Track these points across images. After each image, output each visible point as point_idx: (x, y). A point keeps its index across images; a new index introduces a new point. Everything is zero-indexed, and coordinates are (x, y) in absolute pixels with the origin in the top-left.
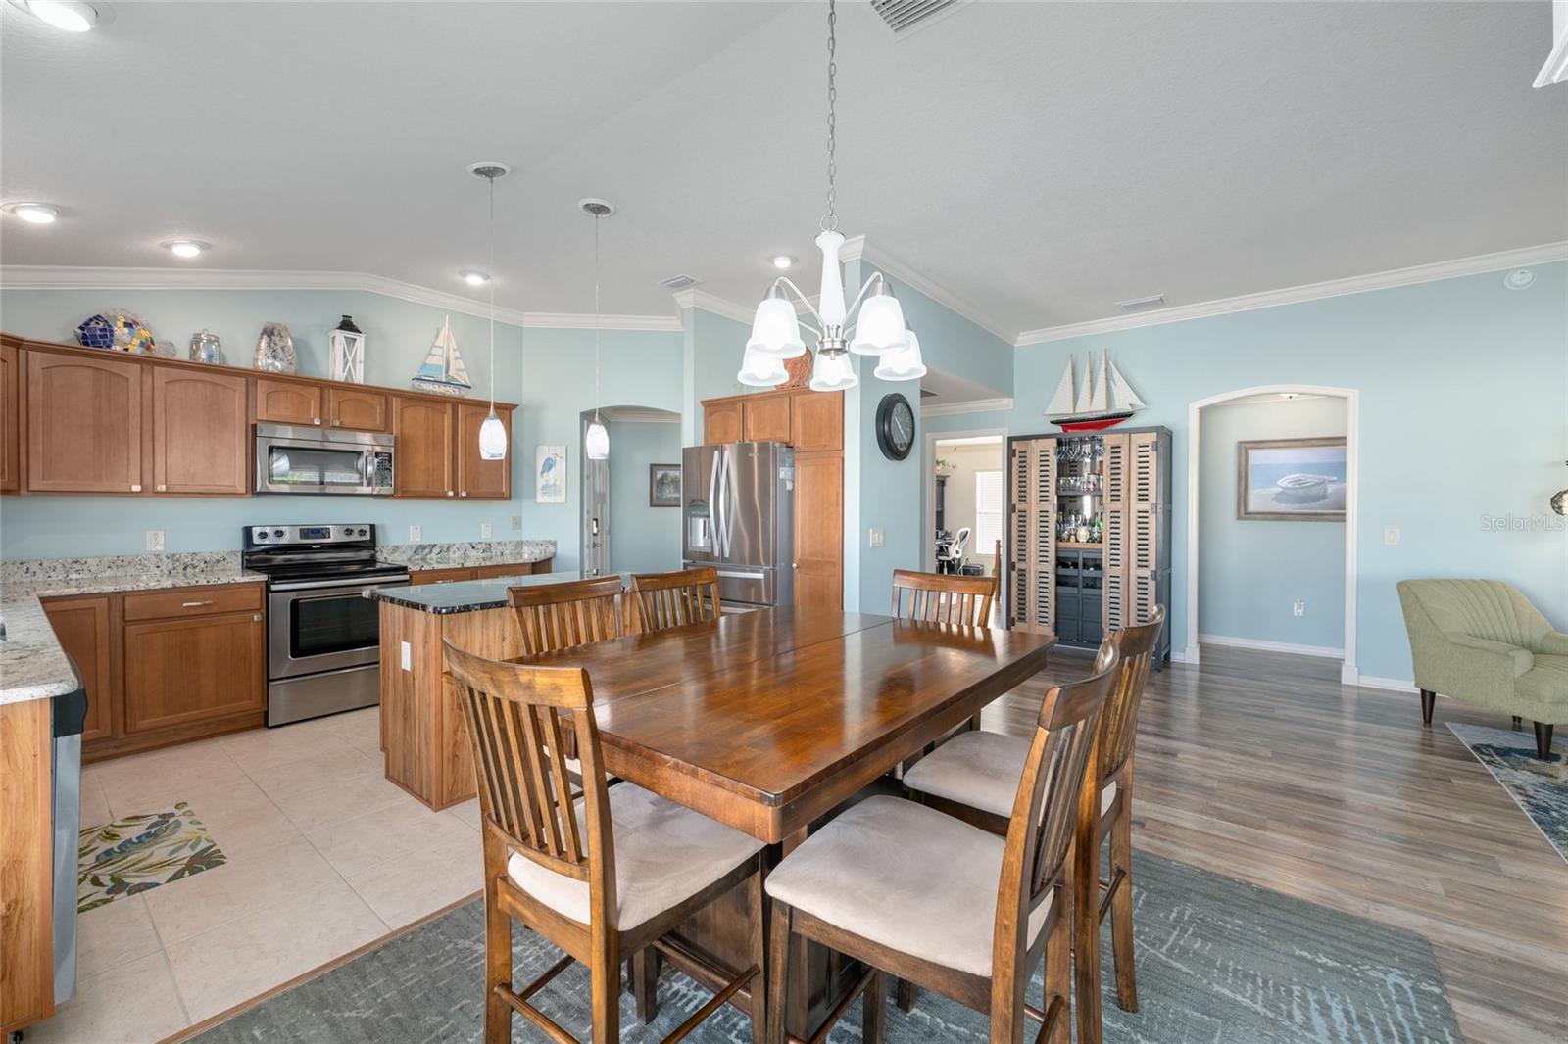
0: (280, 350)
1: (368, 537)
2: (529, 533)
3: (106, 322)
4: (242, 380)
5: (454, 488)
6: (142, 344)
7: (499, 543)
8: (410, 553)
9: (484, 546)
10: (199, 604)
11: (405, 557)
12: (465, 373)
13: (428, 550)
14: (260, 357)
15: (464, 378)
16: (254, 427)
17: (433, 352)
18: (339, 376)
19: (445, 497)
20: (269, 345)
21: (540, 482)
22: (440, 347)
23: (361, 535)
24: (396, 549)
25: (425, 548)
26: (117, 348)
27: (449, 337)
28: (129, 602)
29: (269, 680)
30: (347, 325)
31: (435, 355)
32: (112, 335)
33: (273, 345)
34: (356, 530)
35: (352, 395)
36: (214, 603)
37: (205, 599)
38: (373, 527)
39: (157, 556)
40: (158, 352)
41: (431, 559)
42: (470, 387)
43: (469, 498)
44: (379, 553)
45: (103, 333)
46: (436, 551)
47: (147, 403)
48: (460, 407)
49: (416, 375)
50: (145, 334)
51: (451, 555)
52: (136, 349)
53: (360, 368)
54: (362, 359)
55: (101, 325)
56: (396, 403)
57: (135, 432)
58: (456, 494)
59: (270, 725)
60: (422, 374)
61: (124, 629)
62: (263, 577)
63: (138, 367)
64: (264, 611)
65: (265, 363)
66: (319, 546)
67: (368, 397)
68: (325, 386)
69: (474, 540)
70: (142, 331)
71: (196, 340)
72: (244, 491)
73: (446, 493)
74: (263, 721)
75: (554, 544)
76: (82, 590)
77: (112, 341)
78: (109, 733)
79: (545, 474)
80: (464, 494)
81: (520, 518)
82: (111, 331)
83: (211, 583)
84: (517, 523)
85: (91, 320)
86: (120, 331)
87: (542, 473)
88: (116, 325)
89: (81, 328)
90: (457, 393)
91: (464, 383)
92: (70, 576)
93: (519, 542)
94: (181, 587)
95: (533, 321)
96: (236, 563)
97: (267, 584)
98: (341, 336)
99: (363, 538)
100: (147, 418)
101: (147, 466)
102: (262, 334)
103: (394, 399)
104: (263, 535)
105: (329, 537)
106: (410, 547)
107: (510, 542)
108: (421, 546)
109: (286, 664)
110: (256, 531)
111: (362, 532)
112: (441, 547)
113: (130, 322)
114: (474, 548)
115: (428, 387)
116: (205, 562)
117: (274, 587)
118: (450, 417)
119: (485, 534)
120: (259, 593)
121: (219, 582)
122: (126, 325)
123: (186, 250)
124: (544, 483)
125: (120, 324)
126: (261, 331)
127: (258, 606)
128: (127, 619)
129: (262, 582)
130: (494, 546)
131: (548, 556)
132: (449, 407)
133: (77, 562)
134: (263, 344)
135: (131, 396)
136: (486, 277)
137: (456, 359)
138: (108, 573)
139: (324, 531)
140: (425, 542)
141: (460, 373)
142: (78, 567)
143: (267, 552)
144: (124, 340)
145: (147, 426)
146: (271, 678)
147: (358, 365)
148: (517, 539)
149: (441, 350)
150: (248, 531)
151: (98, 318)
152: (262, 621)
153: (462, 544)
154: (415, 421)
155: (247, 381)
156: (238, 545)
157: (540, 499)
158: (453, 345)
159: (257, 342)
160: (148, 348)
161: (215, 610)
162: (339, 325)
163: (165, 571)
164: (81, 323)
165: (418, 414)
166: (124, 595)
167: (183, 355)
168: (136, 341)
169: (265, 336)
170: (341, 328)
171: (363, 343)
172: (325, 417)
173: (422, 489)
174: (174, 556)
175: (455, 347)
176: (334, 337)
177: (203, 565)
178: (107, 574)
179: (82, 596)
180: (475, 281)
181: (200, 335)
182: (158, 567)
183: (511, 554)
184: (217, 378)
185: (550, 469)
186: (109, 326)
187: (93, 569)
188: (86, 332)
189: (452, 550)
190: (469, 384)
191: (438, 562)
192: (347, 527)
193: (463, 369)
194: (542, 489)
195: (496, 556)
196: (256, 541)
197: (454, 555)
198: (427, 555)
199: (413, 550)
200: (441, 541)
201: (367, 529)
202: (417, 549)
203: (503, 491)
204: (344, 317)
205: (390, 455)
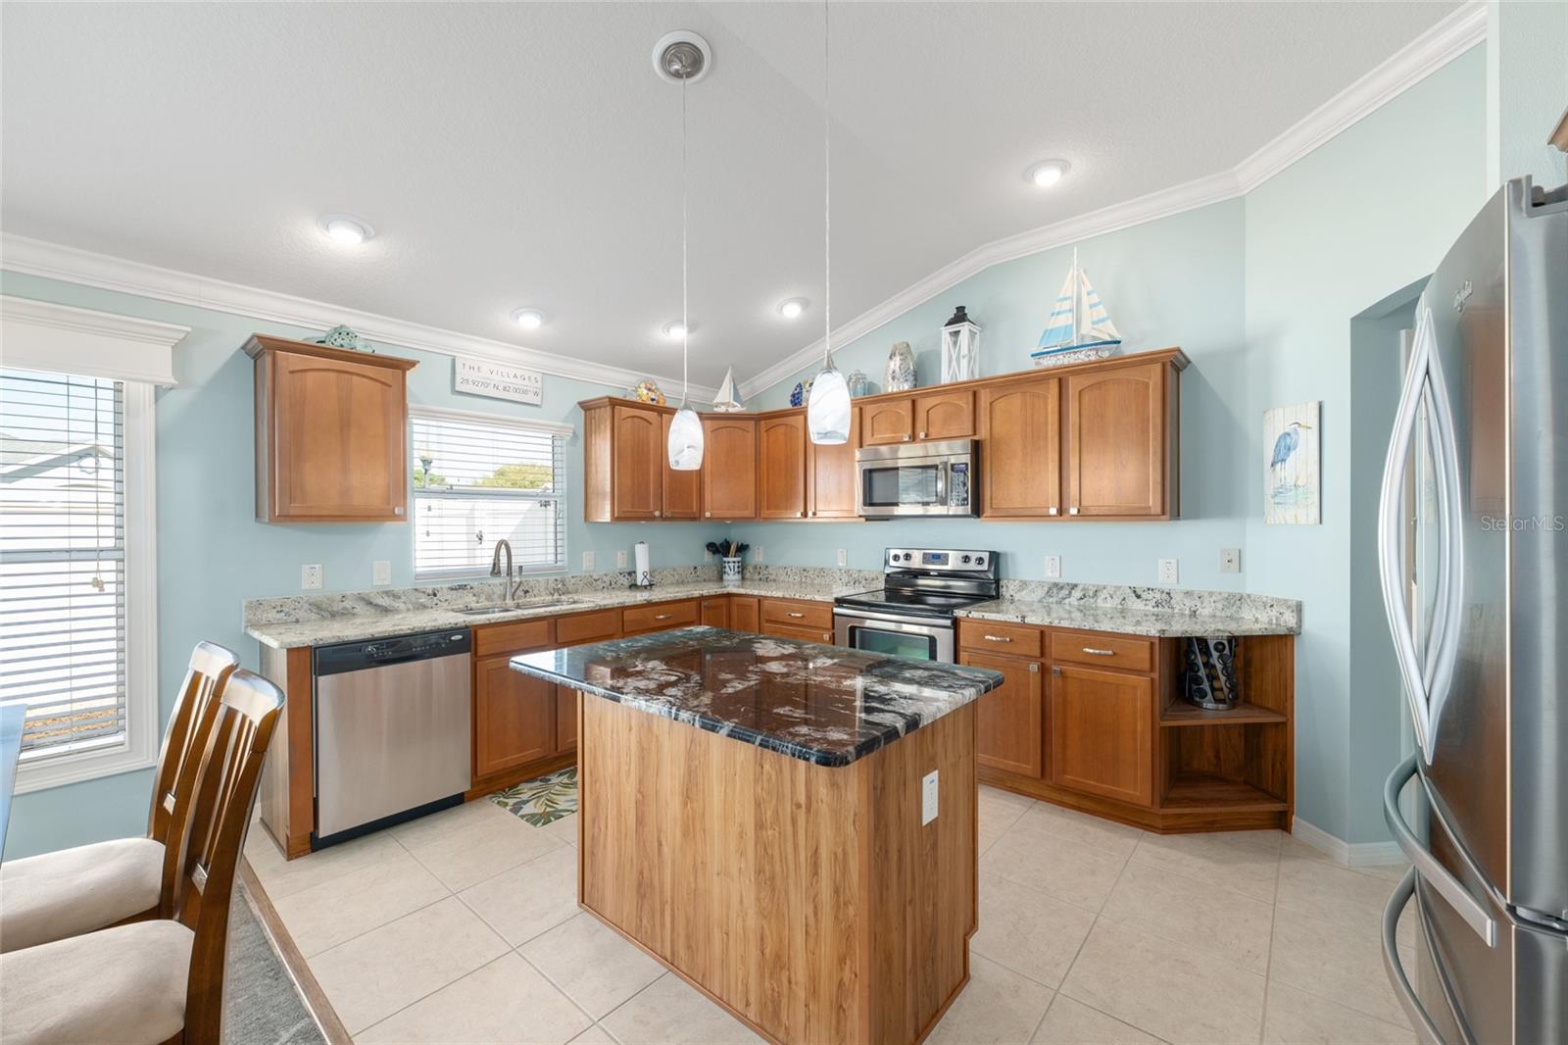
1: (985, 567)
2: (1257, 583)
4: (857, 410)
5: (1062, 502)
7: (1187, 593)
8: (1041, 593)
9: (1158, 596)
10: (797, 615)
12: (1109, 322)
13: (1065, 592)
15: (1106, 332)
17: (1060, 309)
19: (1046, 517)
21: (1271, 481)
22: (1065, 299)
23: (979, 564)
24: (1024, 584)
25: (1062, 588)
26: (802, 404)
27: (1076, 280)
30: (957, 317)
31: (1058, 313)
32: (801, 395)
34: (974, 556)
35: (939, 399)
37: (799, 612)
38: (995, 557)
39: (840, 570)
42: (1118, 342)
43: (1084, 517)
44: (1004, 589)
46: (1077, 594)
48: (1073, 378)
49: (1038, 349)
51: (1100, 603)
54: (966, 352)
55: (799, 390)
56: (988, 394)
57: (801, 469)
58: (1061, 511)
60: (1045, 346)
64: (832, 632)
67: (955, 398)
68: (913, 397)
69: (1141, 584)
73: (1047, 511)
75: (1299, 609)
77: (802, 400)
80: (1074, 512)
81: (1241, 553)
82: (802, 392)
85: (796, 388)
86: (806, 391)
88: (805, 387)
90: (1093, 358)
91: (1109, 339)
92: (802, 580)
93: (1231, 596)
96: (883, 583)
99: (980, 568)
103: (988, 390)
104: (896, 558)
105: (947, 564)
106: (1041, 584)
107: (1211, 594)
108: (1056, 585)
110: (891, 553)
111: (980, 561)
112: (1084, 589)
114: (1138, 597)
117: (836, 610)
118: (1057, 397)
119: (1163, 577)
120: (830, 614)
123: (792, 312)
124: (1278, 482)
127: (829, 626)
128: (765, 618)
129: (832, 603)
130: (1177, 598)
131: (1282, 631)
132: (1054, 385)
133: (805, 571)
135: (800, 441)
137: (1092, 306)
139: (942, 556)
140: (1062, 581)
141: (1101, 325)
149: (1069, 302)
151: (799, 385)
153: (1119, 588)
155: (861, 410)
157: (1273, 513)
158: (1087, 287)
159: (889, 367)
162: (949, 321)
163: (844, 584)
165: (1016, 404)
170: (952, 322)
171: (967, 332)
172: (915, 431)
173: (1017, 506)
175: (1090, 289)
176: (943, 337)
177: (864, 582)
180: (1048, 179)
182: (841, 580)
187: (812, 577)
188: (794, 398)
189: (1102, 595)
190: (1118, 337)
191: (1081, 611)
192: (965, 553)
193: (1106, 315)
194: (1274, 496)
195: (1182, 615)
196: (892, 563)
197: (1105, 604)
198: (1064, 599)
199: (1046, 589)
200: (1086, 578)
201: (986, 556)
202: (1050, 589)
203: (1151, 504)
204: (957, 308)
205: (967, 464)
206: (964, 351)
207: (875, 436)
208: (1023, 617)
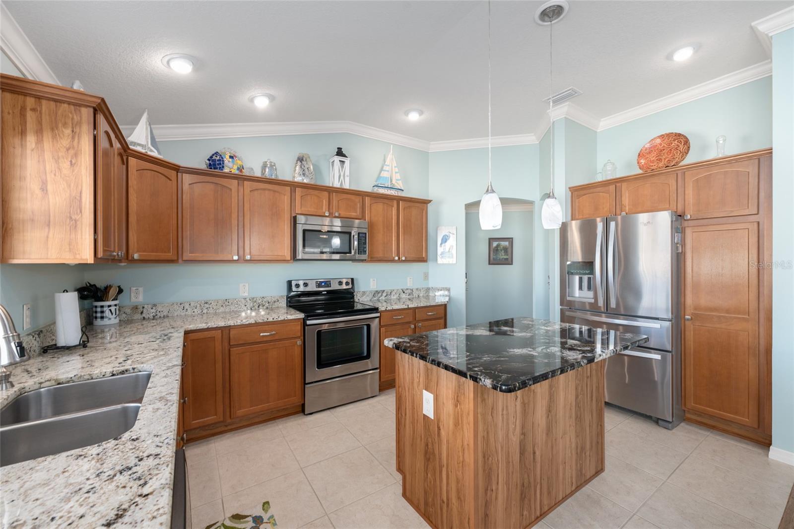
0: (306, 170)
1: (350, 286)
2: (434, 283)
3: (221, 156)
4: (288, 188)
5: (398, 255)
6: (238, 169)
7: (417, 289)
8: (371, 296)
9: (409, 291)
10: (268, 334)
11: (368, 299)
12: (401, 181)
13: (380, 294)
14: (296, 175)
15: (400, 185)
16: (295, 218)
17: (384, 169)
18: (337, 184)
19: (393, 261)
20: (301, 167)
21: (440, 250)
22: (388, 166)
23: (346, 285)
24: (364, 293)
25: (379, 293)
26: (226, 170)
27: (392, 159)
28: (233, 332)
29: (305, 384)
30: (340, 153)
31: (385, 171)
32: (223, 163)
33: (303, 167)
34: (344, 281)
35: (345, 196)
36: (276, 333)
37: (272, 331)
38: (353, 280)
39: (245, 299)
40: (246, 172)
41: (382, 299)
42: (403, 190)
43: (406, 261)
44: (356, 298)
45: (219, 162)
46: (384, 294)
47: (241, 204)
48: (401, 202)
49: (376, 183)
50: (239, 162)
51: (392, 297)
52: (235, 171)
53: (347, 179)
54: (348, 174)
55: (218, 158)
56: (367, 199)
57: (234, 222)
58: (399, 258)
59: (306, 413)
60: (379, 183)
61: (229, 350)
62: (301, 316)
63: (235, 182)
64: (302, 338)
65: (298, 179)
66: (326, 293)
67: (353, 197)
68: (330, 190)
69: (404, 288)
70: (238, 161)
71: (264, 166)
72: (290, 259)
73: (394, 258)
74: (301, 410)
75: (449, 290)
76: (208, 326)
77: (223, 167)
78: (222, 419)
79: (443, 245)
80: (403, 259)
81: (428, 273)
82: (223, 161)
83: (275, 320)
84: (426, 276)
85: (213, 155)
86: (227, 160)
87: (441, 244)
88: (225, 158)
89: (209, 160)
90: (396, 194)
91: (400, 188)
92: (204, 312)
93: (427, 288)
94: (259, 323)
95: (436, 147)
96: (283, 303)
97: (304, 320)
98: (337, 159)
99: (348, 287)
100: (241, 214)
101: (241, 244)
102: (297, 161)
103: (366, 198)
104: (298, 285)
105: (331, 287)
106: (371, 292)
107: (423, 288)
108: (377, 291)
109: (314, 373)
110: (294, 283)
111: (347, 283)
112: (387, 292)
113: (233, 156)
114: (404, 292)
115: (382, 191)
116: (269, 303)
117: (309, 322)
118: (396, 208)
119: (410, 284)
120: (300, 326)
121: (279, 319)
122: (231, 157)
123: (262, 103)
124: (442, 251)
125: (227, 157)
126: (296, 159)
127: (299, 334)
128: (231, 344)
129: (301, 318)
130: (414, 291)
132: (395, 203)
133: (207, 303)
134: (298, 168)
135: (233, 200)
136: (421, 113)
137: (396, 173)
138: (222, 310)
139: (328, 283)
140: (379, 289)
141: (398, 182)
142: (207, 306)
143: (299, 296)
144: (230, 167)
145: (241, 219)
146: (306, 382)
147: (346, 178)
148: (425, 286)
149: (388, 168)
150: (289, 283)
151: (216, 153)
152: (301, 345)
153: (398, 290)
154: (376, 212)
155: (291, 189)
156: (284, 292)
157: (440, 261)
158: (395, 164)
159: (294, 165)
160: (241, 171)
161: (277, 338)
162: (336, 153)
163: (249, 308)
164: (208, 157)
165: (379, 207)
166: (229, 328)
167: (258, 173)
168: (235, 167)
169: (299, 162)
170: (337, 155)
171: (349, 163)
172: (331, 211)
173: (381, 256)
174: (253, 298)
175: (396, 165)
176: (334, 161)
177: (267, 305)
178: (220, 311)
179: (208, 329)
180: (414, 117)
181: (266, 162)
182: (246, 306)
183: (423, 296)
184: (276, 188)
185: (446, 242)
186: (222, 158)
187: (215, 308)
188: (211, 162)
189: (393, 294)
190: (403, 189)
191: (385, 301)
192: (340, 280)
193: (399, 178)
194: (441, 255)
195: (416, 297)
196: (294, 289)
197: (394, 297)
198: (380, 297)
199: (373, 294)
200: (387, 288)
201: (350, 281)
202: (374, 294)
203: (424, 256)
204: (338, 148)
205: (366, 234)
206: (347, 173)
207: (302, 209)
208: (408, 305)
